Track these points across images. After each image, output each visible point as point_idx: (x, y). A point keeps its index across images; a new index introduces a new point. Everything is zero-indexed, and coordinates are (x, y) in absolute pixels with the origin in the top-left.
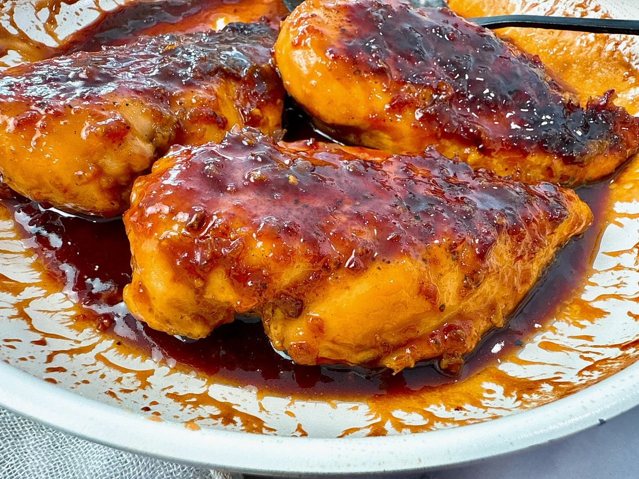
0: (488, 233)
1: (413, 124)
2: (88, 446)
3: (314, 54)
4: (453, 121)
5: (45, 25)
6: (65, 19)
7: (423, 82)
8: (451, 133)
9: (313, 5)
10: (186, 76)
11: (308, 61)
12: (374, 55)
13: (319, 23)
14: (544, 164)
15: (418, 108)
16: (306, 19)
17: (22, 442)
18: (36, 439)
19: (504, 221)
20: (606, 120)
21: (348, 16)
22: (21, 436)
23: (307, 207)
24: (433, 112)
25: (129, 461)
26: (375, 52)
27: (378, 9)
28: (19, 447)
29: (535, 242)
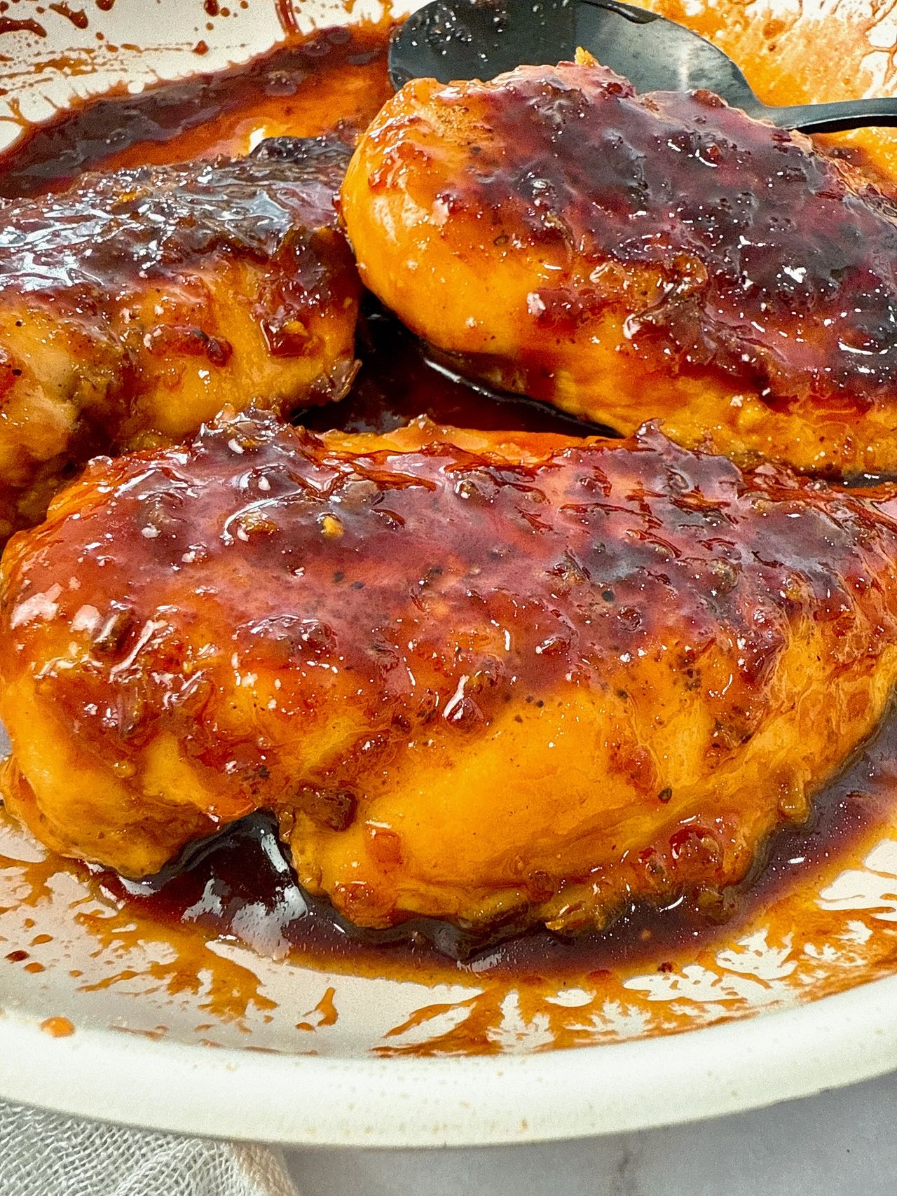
0: (767, 624)
1: (618, 348)
3: (412, 205)
4: (706, 339)
7: (643, 257)
8: (700, 365)
9: (415, 97)
10: (147, 258)
11: (398, 220)
12: (537, 202)
13: (425, 136)
15: (629, 312)
16: (399, 128)
19: (806, 592)
21: (487, 119)
23: (360, 587)
24: (662, 322)
26: (541, 194)
27: (552, 101)
29: (876, 632)
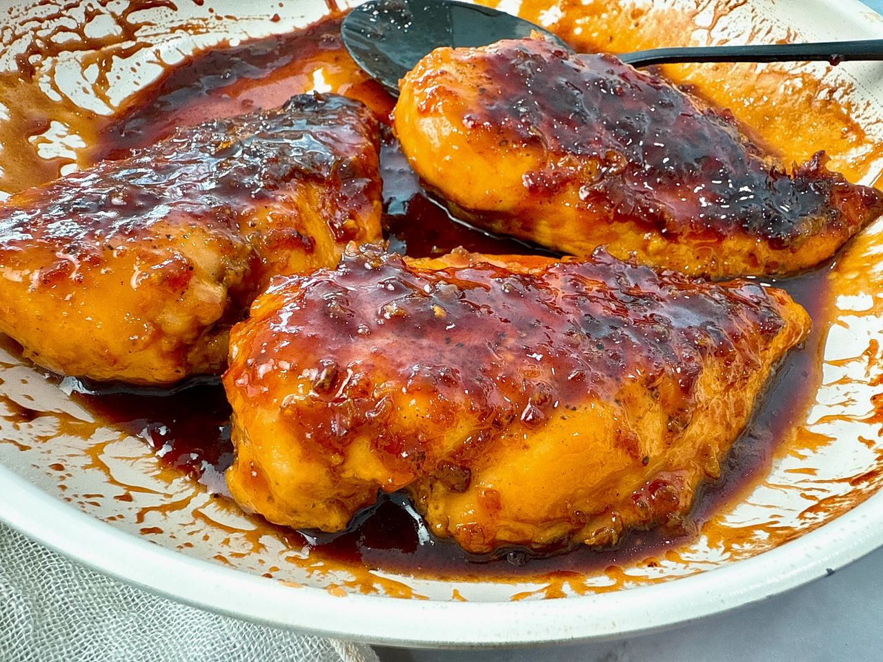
0: (691, 359)
1: (577, 206)
2: (184, 629)
3: (448, 123)
4: (628, 200)
5: (94, 87)
6: (118, 78)
7: (587, 152)
8: (626, 215)
9: (441, 59)
11: (440, 131)
12: (523, 120)
13: (451, 82)
14: (746, 249)
15: (582, 184)
16: (434, 77)
17: (101, 627)
18: (117, 622)
19: (708, 340)
20: (819, 190)
21: (487, 71)
22: (98, 619)
23: (462, 346)
24: (602, 190)
25: (238, 646)
26: (524, 116)
27: (524, 61)
28: (97, 632)
29: (747, 364)
